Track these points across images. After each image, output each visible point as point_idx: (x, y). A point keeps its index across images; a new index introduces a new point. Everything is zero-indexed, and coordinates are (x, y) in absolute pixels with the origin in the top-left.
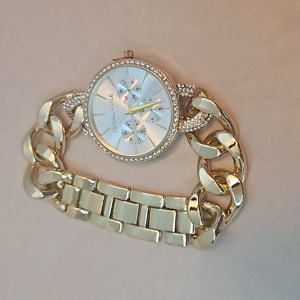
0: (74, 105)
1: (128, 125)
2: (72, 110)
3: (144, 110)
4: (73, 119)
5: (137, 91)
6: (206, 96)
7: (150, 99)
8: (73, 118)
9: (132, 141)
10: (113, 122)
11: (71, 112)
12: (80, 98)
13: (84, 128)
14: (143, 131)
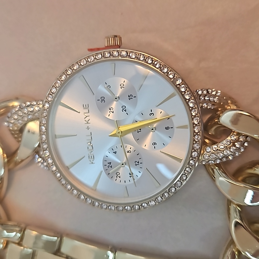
0: (22, 121)
1: (114, 152)
2: (19, 128)
3: (140, 130)
4: (19, 141)
5: (129, 99)
6: (235, 107)
7: (151, 113)
8: (20, 139)
9: (120, 177)
10: (88, 148)
11: (16, 130)
12: (32, 109)
13: (38, 155)
14: (138, 163)
